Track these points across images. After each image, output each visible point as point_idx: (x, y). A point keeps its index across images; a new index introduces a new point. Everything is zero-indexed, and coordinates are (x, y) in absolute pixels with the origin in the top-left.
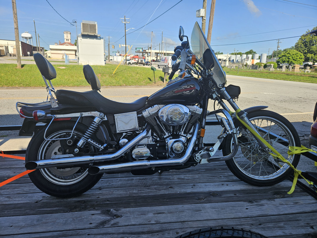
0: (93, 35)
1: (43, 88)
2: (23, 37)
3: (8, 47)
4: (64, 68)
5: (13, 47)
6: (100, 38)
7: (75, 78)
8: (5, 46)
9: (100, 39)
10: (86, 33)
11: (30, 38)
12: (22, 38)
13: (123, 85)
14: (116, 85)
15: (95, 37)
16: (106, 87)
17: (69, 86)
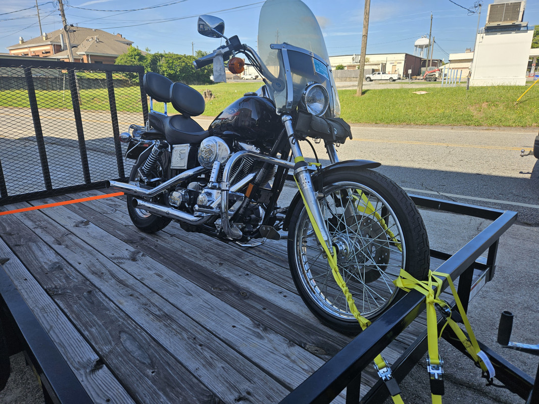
0: (511, 24)
1: (376, 125)
2: (416, 46)
3: (386, 64)
4: (423, 93)
5: (393, 63)
6: (526, 28)
7: (433, 111)
8: (382, 64)
9: (526, 31)
10: (495, 24)
11: (427, 46)
12: (415, 48)
13: (530, 126)
14: (514, 125)
15: (516, 28)
16: (487, 128)
17: (417, 125)
